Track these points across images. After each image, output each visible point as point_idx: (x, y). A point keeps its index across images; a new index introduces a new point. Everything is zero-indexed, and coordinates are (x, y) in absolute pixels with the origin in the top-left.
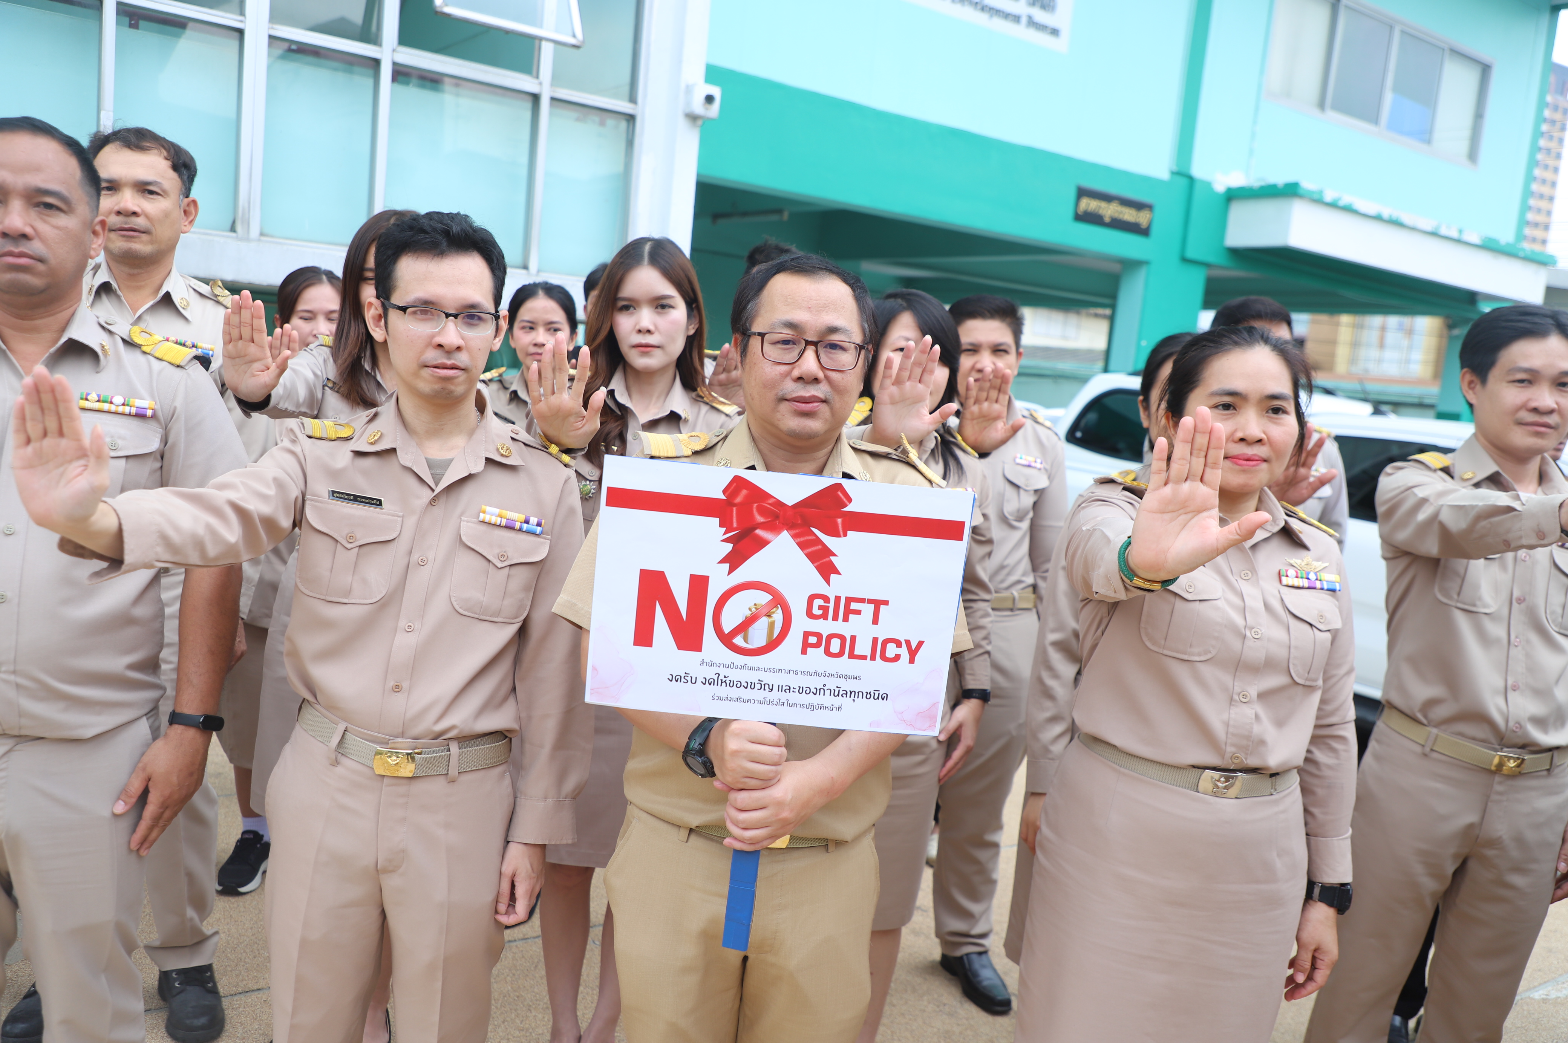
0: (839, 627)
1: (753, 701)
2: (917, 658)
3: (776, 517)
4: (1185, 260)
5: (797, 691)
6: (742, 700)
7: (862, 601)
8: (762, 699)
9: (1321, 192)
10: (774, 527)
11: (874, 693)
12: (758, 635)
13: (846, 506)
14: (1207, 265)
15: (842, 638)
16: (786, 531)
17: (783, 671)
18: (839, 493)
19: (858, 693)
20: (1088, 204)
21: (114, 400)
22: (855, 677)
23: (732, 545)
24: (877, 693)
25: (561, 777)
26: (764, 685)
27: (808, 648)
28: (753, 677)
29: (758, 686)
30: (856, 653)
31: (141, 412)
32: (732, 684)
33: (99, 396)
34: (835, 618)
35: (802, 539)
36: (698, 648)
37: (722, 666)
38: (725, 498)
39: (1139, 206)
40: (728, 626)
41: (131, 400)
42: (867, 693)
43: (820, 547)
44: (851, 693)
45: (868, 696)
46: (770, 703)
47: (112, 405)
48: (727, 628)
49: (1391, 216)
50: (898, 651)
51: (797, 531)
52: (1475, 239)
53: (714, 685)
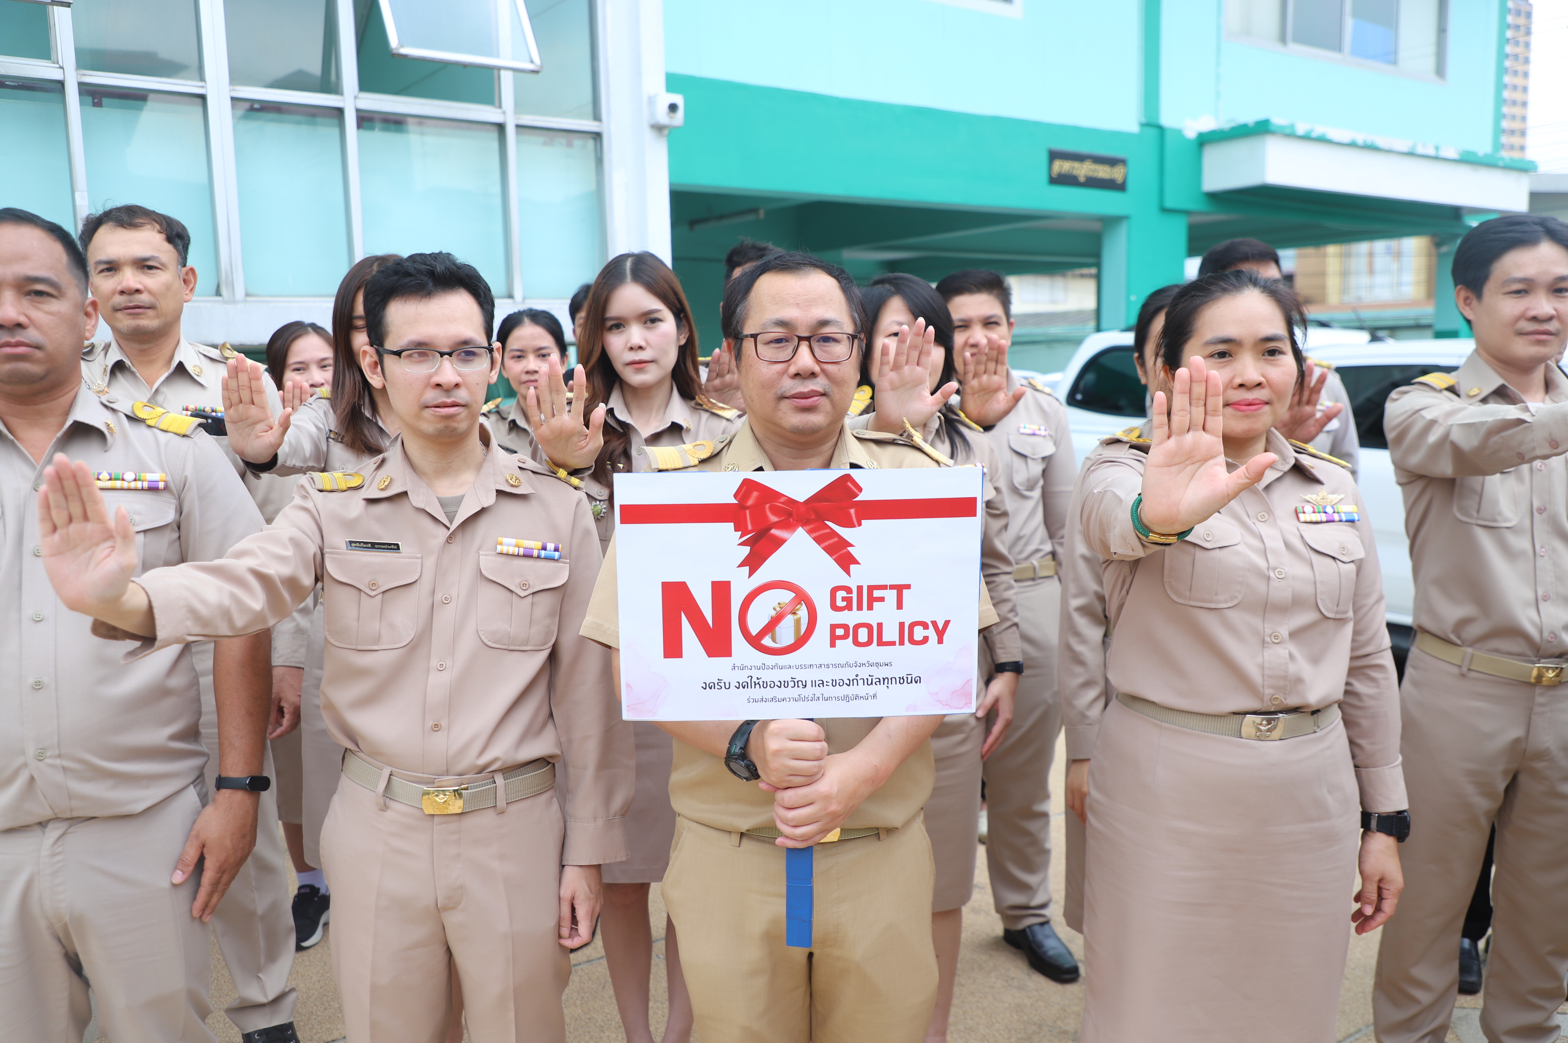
0: (864, 616)
1: (788, 700)
2: (945, 637)
3: (790, 515)
4: (1165, 210)
5: (830, 684)
6: (777, 700)
7: (884, 587)
8: (797, 697)
9: (1292, 126)
10: (789, 525)
11: (907, 678)
12: (786, 634)
13: (857, 495)
14: (1188, 213)
15: (869, 627)
16: (800, 527)
17: (815, 666)
18: (849, 484)
19: (891, 679)
20: (1062, 166)
21: (125, 477)
22: (886, 663)
23: (749, 547)
24: (909, 677)
25: (608, 797)
26: (798, 682)
27: (837, 641)
28: (786, 675)
29: (791, 684)
30: (884, 640)
31: (153, 485)
32: (765, 685)
33: (110, 474)
34: (860, 608)
35: (817, 534)
36: (729, 654)
37: (753, 668)
38: (736, 502)
39: (1113, 162)
40: (754, 628)
41: (142, 474)
42: (900, 678)
43: (836, 539)
44: (884, 680)
45: (902, 681)
46: (806, 699)
47: (124, 482)
48: (754, 630)
49: (1365, 141)
50: (926, 633)
51: (812, 526)
52: (1452, 154)
53: (748, 688)
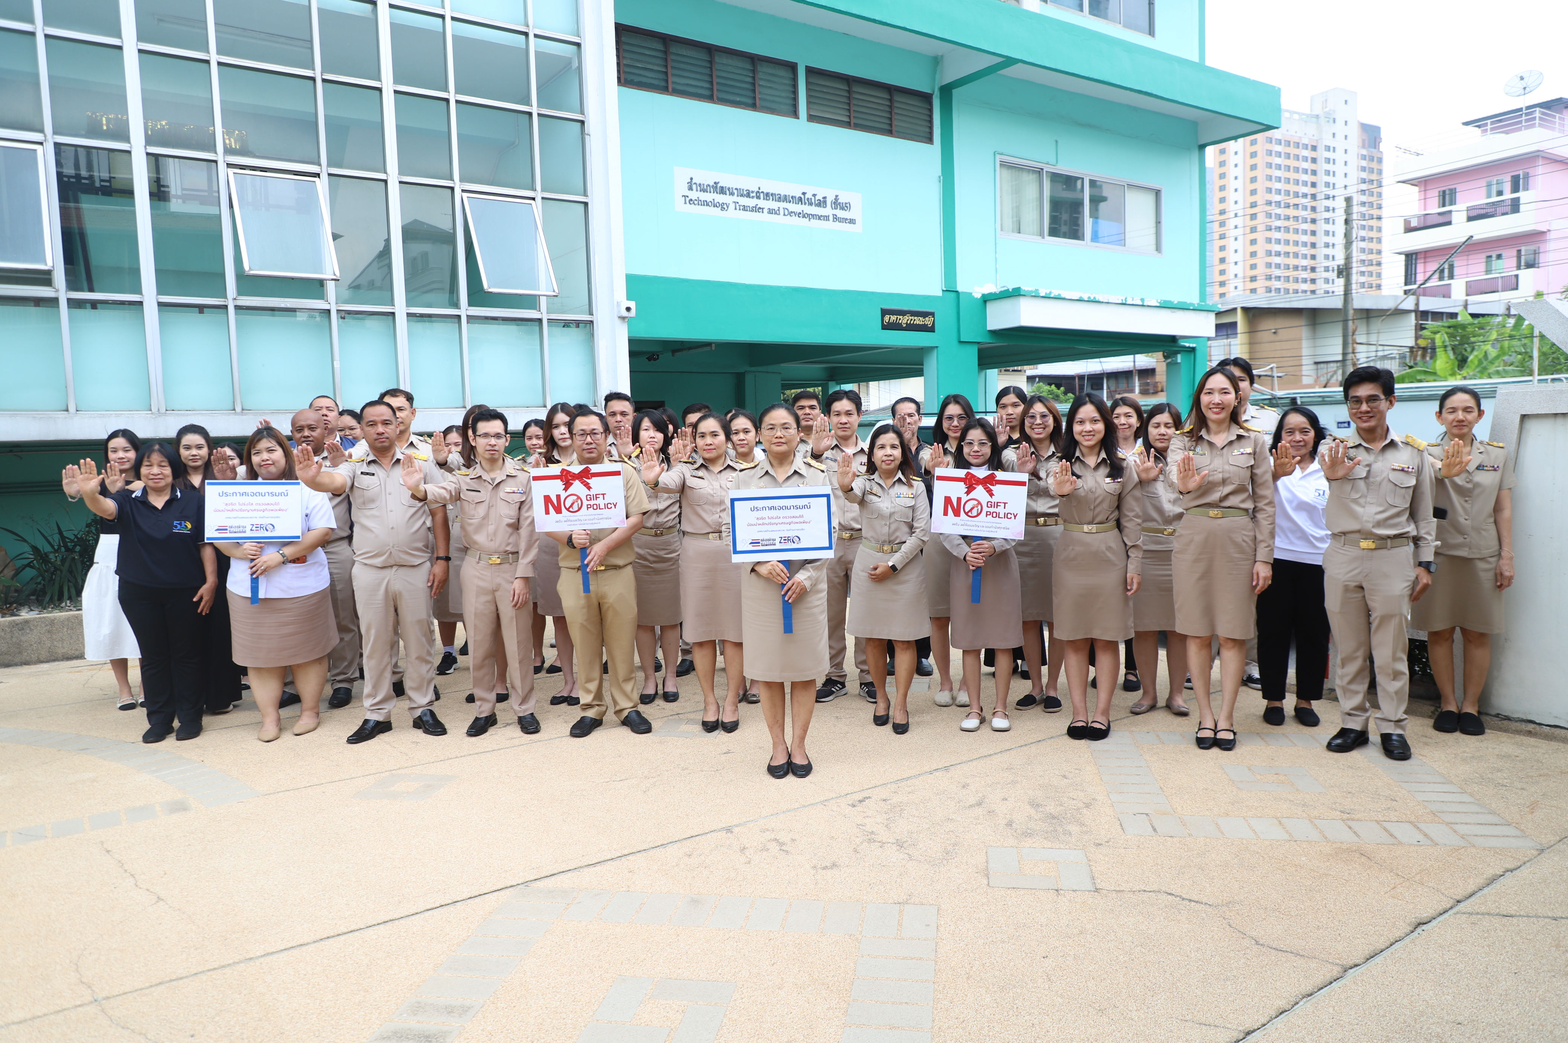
2: (616, 507)
4: (961, 342)
5: (588, 520)
7: (599, 494)
9: (1037, 290)
14: (978, 343)
15: (596, 505)
17: (583, 515)
20: (890, 318)
22: (602, 514)
27: (588, 509)
28: (576, 518)
30: (600, 508)
32: (571, 521)
34: (594, 500)
36: (561, 513)
37: (568, 516)
39: (924, 314)
42: (605, 518)
44: (601, 518)
50: (611, 506)
52: (1155, 303)
53: (567, 522)
